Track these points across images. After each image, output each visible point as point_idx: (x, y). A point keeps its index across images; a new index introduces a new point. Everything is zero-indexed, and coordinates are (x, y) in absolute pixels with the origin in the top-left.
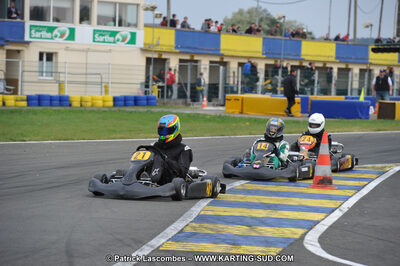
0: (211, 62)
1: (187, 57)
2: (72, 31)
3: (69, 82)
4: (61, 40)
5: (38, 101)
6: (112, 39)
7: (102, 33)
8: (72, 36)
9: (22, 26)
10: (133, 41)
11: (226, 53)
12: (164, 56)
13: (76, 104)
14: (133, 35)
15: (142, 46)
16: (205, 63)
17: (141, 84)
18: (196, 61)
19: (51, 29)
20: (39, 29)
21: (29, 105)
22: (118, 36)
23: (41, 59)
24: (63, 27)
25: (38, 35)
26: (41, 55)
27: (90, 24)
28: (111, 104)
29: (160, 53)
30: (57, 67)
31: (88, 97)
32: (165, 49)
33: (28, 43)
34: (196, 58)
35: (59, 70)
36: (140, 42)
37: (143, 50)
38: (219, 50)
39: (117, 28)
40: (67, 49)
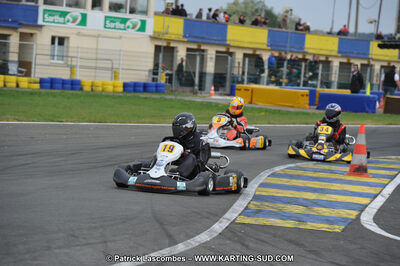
0: (217, 52)
1: (195, 46)
2: (84, 16)
3: (81, 67)
4: (73, 25)
5: (50, 84)
6: (122, 26)
7: (113, 20)
8: (83, 22)
9: (35, 10)
10: (143, 28)
11: (232, 44)
12: (172, 45)
13: (87, 88)
14: (143, 23)
15: (152, 34)
16: (211, 52)
17: (150, 71)
18: (203, 51)
19: (63, 14)
20: (52, 13)
21: (41, 87)
22: (128, 23)
23: (53, 43)
24: (76, 12)
25: (51, 19)
26: (53, 38)
27: (101, 10)
28: (121, 89)
29: (169, 41)
30: (68, 51)
31: (98, 82)
32: (173, 37)
33: (41, 26)
34: (203, 48)
35: (71, 54)
36: (150, 30)
37: (153, 38)
38: (226, 40)
39: (128, 16)
40: (78, 34)
